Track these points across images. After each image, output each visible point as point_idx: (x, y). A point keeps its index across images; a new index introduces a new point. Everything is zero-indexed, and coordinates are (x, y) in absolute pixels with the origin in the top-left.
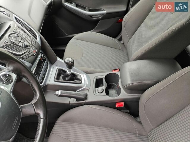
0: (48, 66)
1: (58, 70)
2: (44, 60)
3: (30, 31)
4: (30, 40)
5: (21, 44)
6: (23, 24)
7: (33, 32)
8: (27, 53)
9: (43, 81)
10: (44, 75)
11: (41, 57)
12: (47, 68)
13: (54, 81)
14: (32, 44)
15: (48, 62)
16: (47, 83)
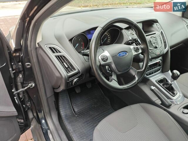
0: (159, 71)
1: (164, 78)
2: (160, 65)
3: (165, 42)
4: (161, 46)
5: (154, 45)
6: (163, 37)
7: (166, 44)
8: (154, 51)
9: (149, 75)
10: (152, 73)
11: (159, 62)
12: (157, 71)
13: (156, 81)
14: (160, 49)
15: (161, 69)
16: (151, 79)
